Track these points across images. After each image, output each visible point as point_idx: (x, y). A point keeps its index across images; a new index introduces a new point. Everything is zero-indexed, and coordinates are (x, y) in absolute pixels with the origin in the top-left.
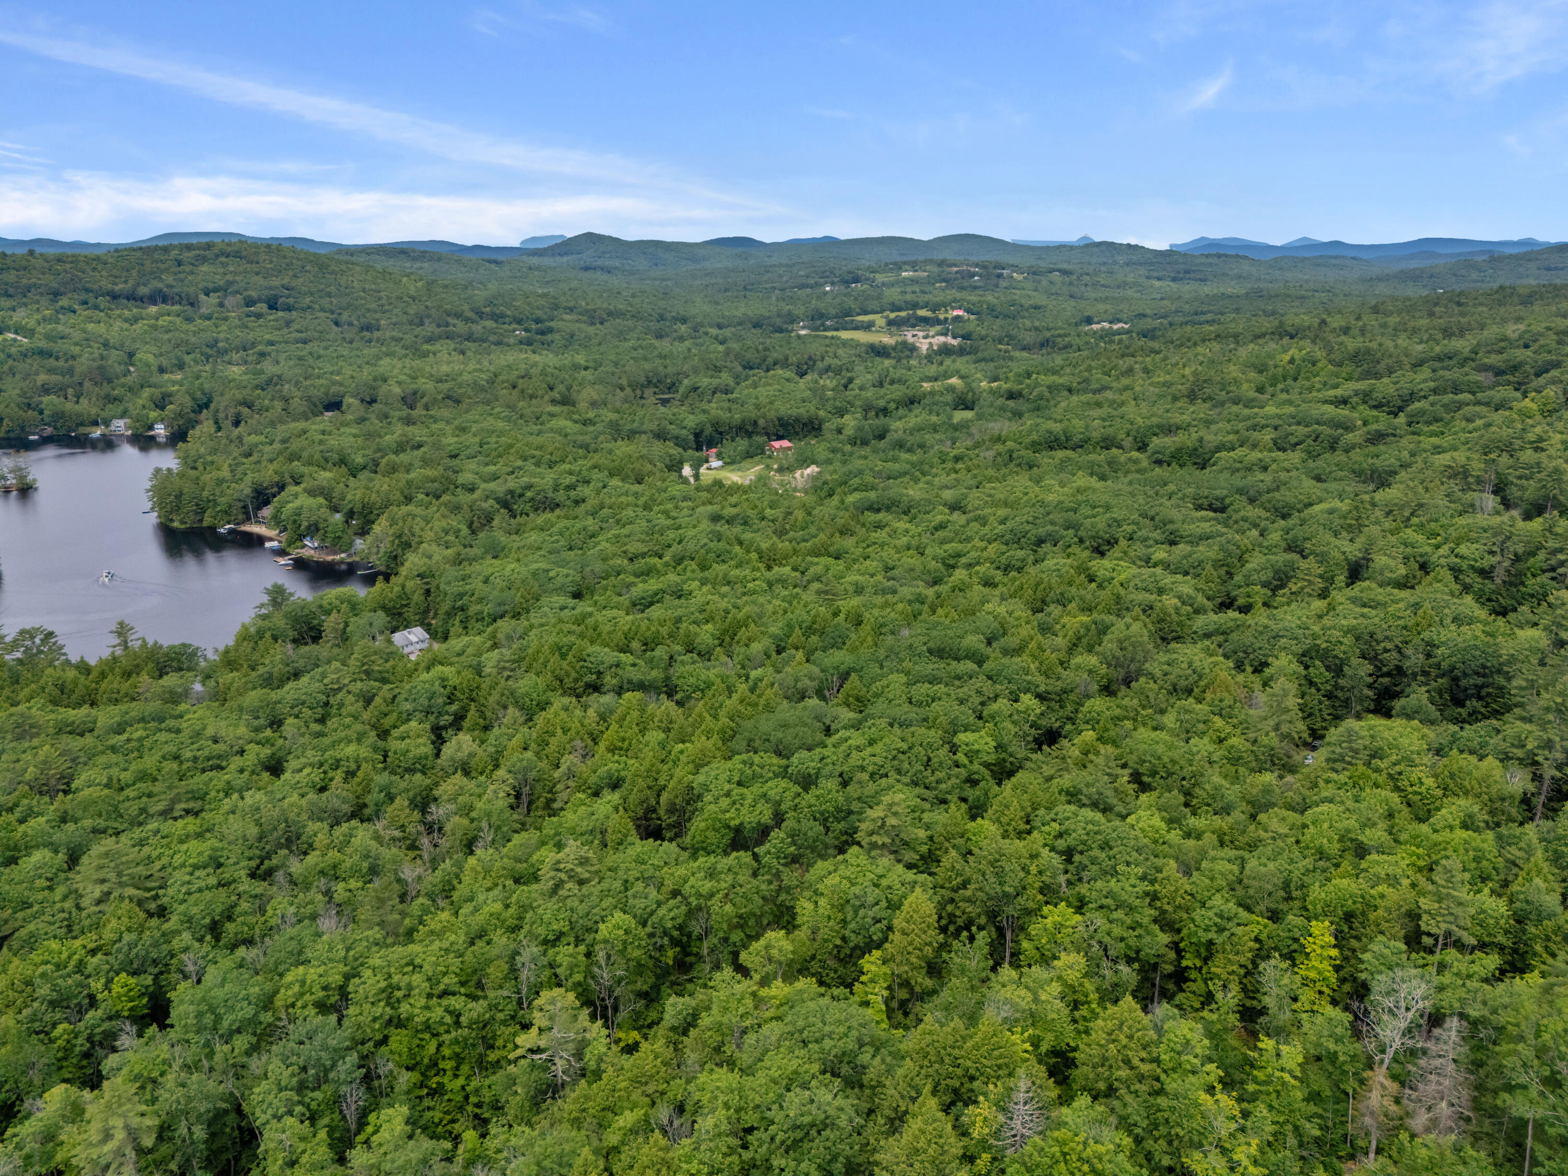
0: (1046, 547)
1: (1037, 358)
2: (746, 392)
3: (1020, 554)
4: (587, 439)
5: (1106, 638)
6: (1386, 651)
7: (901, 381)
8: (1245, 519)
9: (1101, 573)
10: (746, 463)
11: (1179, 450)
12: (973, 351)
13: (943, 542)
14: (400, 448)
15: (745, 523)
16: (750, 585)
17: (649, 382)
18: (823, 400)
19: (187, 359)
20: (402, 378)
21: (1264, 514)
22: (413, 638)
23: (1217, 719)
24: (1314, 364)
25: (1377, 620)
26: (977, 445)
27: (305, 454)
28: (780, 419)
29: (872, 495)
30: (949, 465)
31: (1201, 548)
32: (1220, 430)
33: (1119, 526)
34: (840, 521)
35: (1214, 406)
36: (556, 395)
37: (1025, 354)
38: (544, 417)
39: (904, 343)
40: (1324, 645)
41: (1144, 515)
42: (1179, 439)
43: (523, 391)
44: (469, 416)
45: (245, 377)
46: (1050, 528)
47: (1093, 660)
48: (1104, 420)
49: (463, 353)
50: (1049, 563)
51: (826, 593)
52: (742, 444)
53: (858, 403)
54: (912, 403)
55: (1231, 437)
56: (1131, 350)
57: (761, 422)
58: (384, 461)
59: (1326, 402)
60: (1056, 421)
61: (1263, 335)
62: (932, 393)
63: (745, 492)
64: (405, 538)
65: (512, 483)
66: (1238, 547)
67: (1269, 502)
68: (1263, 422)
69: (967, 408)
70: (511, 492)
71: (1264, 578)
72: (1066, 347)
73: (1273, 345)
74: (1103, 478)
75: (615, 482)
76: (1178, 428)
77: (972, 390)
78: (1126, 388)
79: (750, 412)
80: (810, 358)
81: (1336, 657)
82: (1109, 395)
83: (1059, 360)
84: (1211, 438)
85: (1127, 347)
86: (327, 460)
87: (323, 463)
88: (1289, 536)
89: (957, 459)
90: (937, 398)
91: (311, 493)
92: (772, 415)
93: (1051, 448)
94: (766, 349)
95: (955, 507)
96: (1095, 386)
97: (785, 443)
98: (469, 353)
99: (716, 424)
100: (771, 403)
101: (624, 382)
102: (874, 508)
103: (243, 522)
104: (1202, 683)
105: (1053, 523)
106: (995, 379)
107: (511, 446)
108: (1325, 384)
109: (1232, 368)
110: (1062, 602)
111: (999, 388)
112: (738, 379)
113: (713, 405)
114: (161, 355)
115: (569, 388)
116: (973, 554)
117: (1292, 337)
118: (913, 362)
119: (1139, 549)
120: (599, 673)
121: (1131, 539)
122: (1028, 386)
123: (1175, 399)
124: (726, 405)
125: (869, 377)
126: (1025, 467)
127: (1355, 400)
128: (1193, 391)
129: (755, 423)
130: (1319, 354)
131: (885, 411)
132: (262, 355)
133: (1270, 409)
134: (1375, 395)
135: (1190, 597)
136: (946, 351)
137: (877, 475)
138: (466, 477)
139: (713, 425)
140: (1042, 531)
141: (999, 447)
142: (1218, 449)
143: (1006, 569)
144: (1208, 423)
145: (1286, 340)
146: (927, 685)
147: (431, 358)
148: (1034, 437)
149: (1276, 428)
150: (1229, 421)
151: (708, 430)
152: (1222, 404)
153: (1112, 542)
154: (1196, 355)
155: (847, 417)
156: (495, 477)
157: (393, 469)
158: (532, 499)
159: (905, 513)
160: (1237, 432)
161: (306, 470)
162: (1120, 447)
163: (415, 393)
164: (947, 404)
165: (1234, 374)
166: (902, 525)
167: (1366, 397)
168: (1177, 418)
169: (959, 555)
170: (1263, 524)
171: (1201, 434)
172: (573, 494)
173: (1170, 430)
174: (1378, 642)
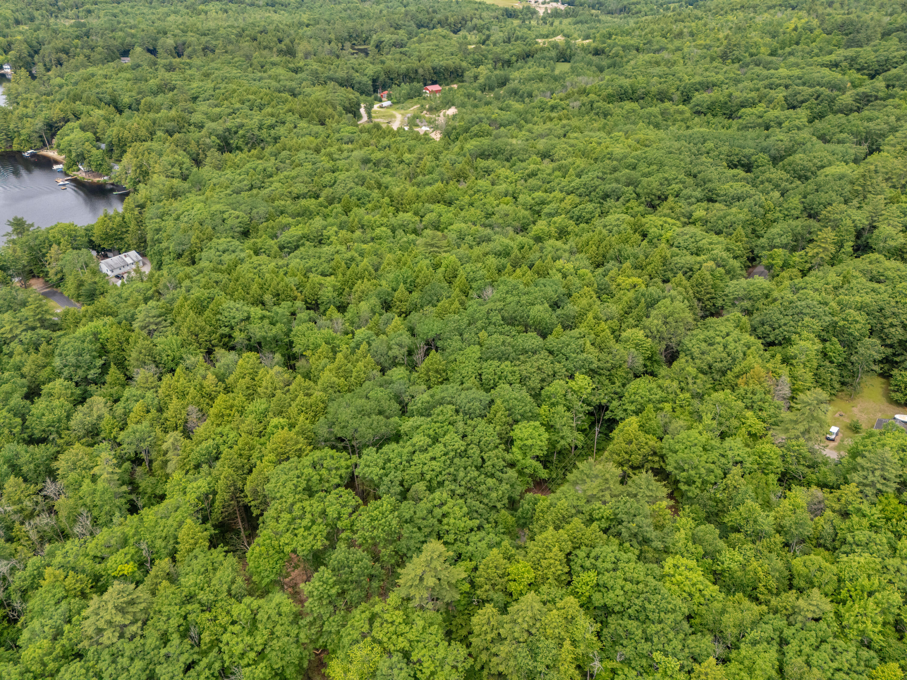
0: (610, 202)
1: (617, 20)
2: (413, 46)
3: (590, 207)
4: (294, 84)
5: (653, 313)
6: (892, 325)
7: (523, 38)
8: (769, 181)
9: (653, 231)
10: (407, 103)
11: (713, 103)
12: (574, 15)
13: (533, 190)
14: (161, 89)
15: (387, 166)
16: (378, 231)
17: (351, 36)
18: (466, 53)
19: (36, 14)
20: (177, 31)
21: (786, 176)
22: (129, 260)
23: (749, 414)
24: (811, 31)
25: (886, 296)
26: (568, 97)
27: (84, 96)
28: (434, 69)
29: (486, 141)
30: (547, 114)
31: (734, 210)
32: (745, 88)
33: (669, 185)
34: (458, 166)
35: (742, 67)
36: (282, 46)
37: (609, 18)
38: (267, 66)
39: (528, 8)
40: (841, 323)
41: (689, 174)
42: (715, 95)
43: (260, 44)
44: (213, 65)
45: (71, 30)
46: (614, 185)
47: (640, 334)
48: (660, 77)
49: (226, 11)
50: (611, 218)
51: (432, 245)
52: (405, 87)
53: (490, 56)
54: (528, 56)
55: (753, 94)
56: (682, 17)
57: (420, 71)
58: (143, 101)
59: (823, 65)
60: (626, 77)
61: (774, 6)
62: (542, 49)
63: (394, 135)
64: (144, 169)
65: (229, 123)
66: (762, 207)
67: (790, 165)
68: (778, 82)
69: (566, 61)
70: (228, 130)
71: (785, 241)
72: (637, 13)
73: (780, 14)
74: (657, 126)
75: (303, 124)
76: (714, 85)
77: (569, 47)
78: (678, 49)
79: (412, 63)
80: (463, 19)
81: (850, 334)
82: (665, 54)
83: (632, 22)
84: (738, 94)
85: (680, 14)
86: (101, 100)
87: (97, 101)
88: (807, 201)
89: (553, 108)
90: (546, 53)
91: (83, 128)
92: (428, 65)
93: (622, 100)
94: (435, 12)
95: (545, 155)
96: (656, 47)
97: (436, 87)
98: (230, 12)
99: (388, 73)
100: (429, 56)
101: (332, 36)
102: (483, 155)
103: (41, 148)
104: (736, 370)
105: (617, 181)
106: (587, 37)
107: (234, 91)
108: (821, 49)
109: (754, 34)
110: (619, 259)
111: (589, 45)
112: (410, 35)
113: (389, 56)
114: (17, 11)
115: (292, 42)
116: (554, 205)
117: (793, 8)
118: (533, 23)
119: (683, 207)
120: (232, 328)
121: (677, 196)
122: (609, 45)
123: (713, 59)
124: (398, 56)
125: (501, 34)
126: (601, 115)
127: (844, 64)
128: (725, 53)
129: (416, 71)
130: (815, 22)
131: (508, 63)
132: (89, 12)
133: (783, 71)
134: (860, 60)
135: (724, 260)
136: (556, 14)
137: (492, 122)
138: (197, 117)
139: (386, 73)
140: (608, 187)
141: (584, 99)
142: (743, 105)
143: (578, 220)
144: (737, 81)
145: (789, 10)
146: (496, 363)
147: (203, 16)
148: (610, 90)
149: (787, 87)
150: (752, 80)
151: (382, 77)
152: (747, 65)
153: (663, 198)
154: (727, 21)
155: (481, 67)
156: (219, 117)
157: (150, 108)
158: (244, 136)
159: (508, 160)
160: (758, 90)
161: (84, 108)
162: (671, 99)
163: (184, 44)
164: (551, 58)
165: (756, 39)
166: (504, 172)
167: (852, 61)
168: (713, 77)
169: (543, 203)
170: (784, 184)
171: (730, 90)
172: (272, 132)
173: (707, 86)
174: (886, 318)
